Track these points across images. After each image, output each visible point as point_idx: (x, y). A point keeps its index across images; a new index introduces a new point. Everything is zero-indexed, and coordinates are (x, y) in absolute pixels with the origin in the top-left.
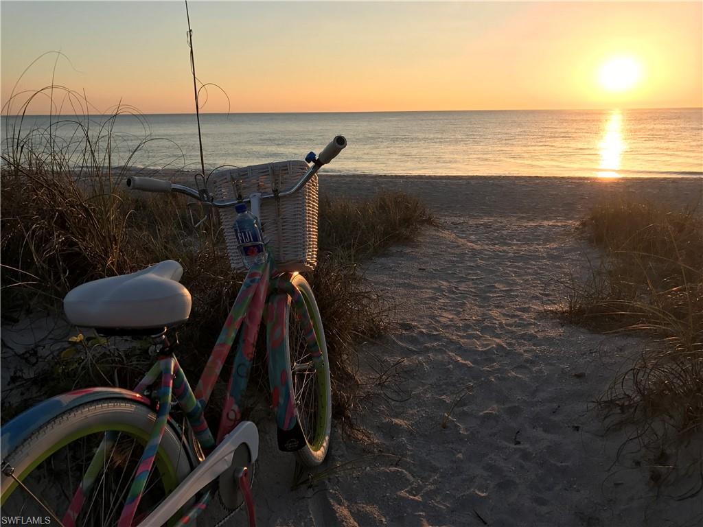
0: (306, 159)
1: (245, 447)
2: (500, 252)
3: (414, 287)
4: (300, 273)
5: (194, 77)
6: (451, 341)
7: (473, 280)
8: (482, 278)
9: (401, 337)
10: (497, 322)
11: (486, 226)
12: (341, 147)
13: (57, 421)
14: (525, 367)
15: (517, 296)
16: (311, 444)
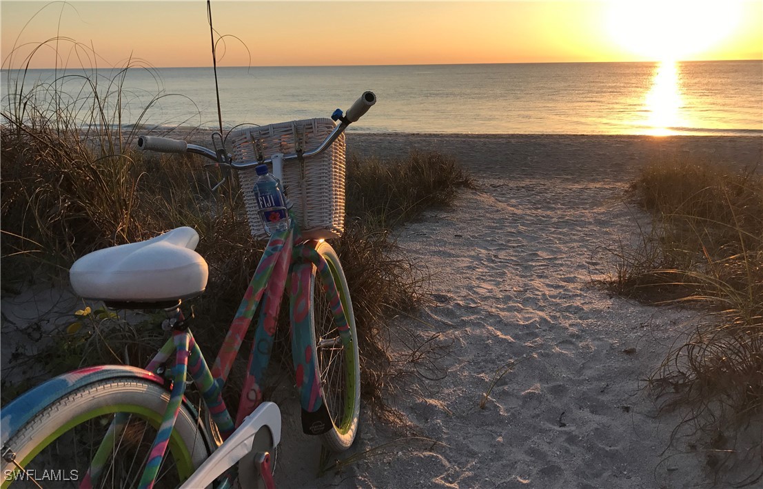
0: (332, 117)
1: (266, 429)
2: (544, 217)
3: (450, 255)
4: (326, 241)
5: (211, 28)
6: (490, 315)
7: (514, 247)
8: (523, 246)
9: (436, 310)
10: (540, 293)
11: (528, 188)
12: (370, 103)
13: (63, 402)
14: (571, 343)
15: (562, 265)
16: (338, 426)
